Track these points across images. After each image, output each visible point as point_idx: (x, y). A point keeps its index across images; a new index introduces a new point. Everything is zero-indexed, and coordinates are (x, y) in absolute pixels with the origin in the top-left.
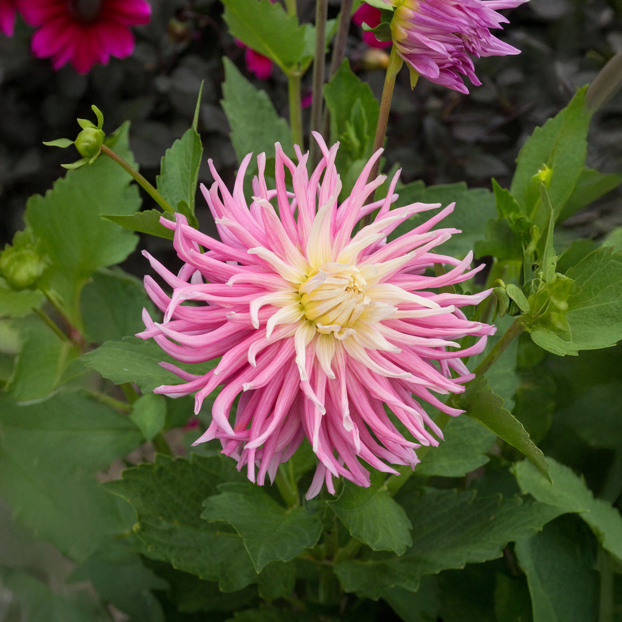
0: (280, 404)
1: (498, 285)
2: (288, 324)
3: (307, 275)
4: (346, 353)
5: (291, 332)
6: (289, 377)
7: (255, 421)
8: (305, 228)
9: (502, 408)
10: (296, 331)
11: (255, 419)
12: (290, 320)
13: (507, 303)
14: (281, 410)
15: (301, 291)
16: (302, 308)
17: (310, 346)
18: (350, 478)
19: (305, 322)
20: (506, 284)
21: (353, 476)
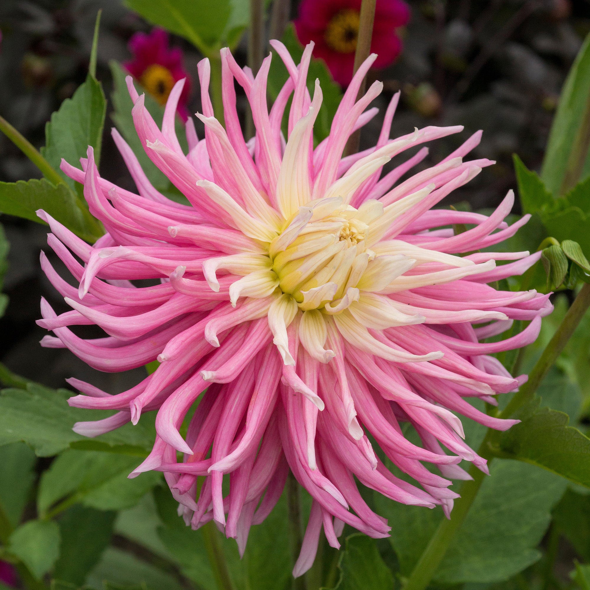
0: (254, 412)
1: (550, 245)
2: (258, 299)
3: (279, 232)
4: (343, 339)
5: (263, 310)
6: (263, 376)
7: (217, 443)
8: (271, 167)
9: (566, 427)
10: (268, 309)
11: (218, 440)
12: (259, 292)
13: (565, 266)
14: (256, 420)
15: (271, 253)
16: (276, 276)
17: (291, 328)
18: (359, 526)
19: (281, 296)
20: (560, 242)
21: (365, 523)
